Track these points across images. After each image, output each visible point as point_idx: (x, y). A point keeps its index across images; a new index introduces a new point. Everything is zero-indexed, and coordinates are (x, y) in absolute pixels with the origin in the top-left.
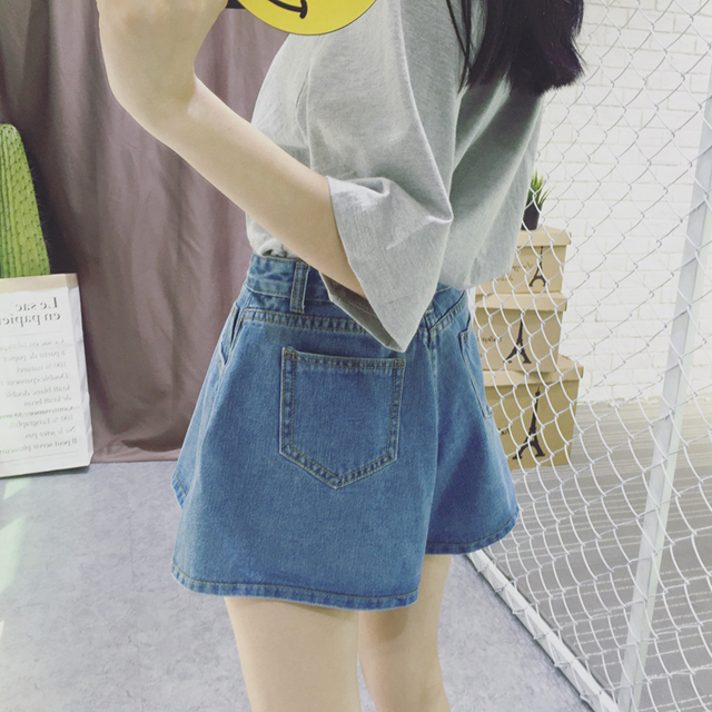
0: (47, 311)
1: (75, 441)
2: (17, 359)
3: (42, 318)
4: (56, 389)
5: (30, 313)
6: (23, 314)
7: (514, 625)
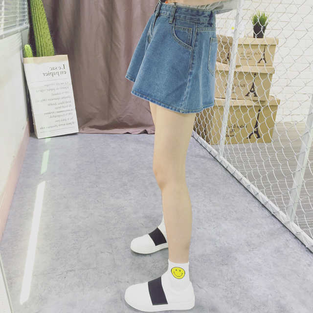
0: (61, 70)
1: (73, 123)
2: (52, 90)
3: (60, 73)
4: (66, 102)
5: (55, 71)
6: (53, 71)
7: (246, 191)
